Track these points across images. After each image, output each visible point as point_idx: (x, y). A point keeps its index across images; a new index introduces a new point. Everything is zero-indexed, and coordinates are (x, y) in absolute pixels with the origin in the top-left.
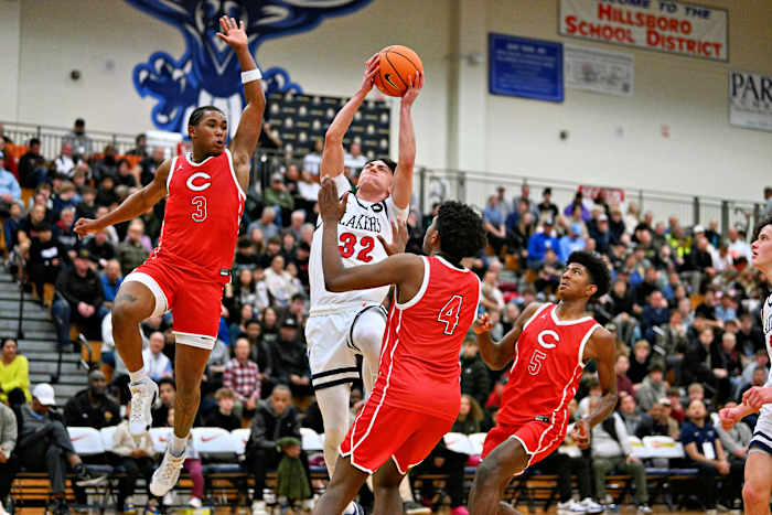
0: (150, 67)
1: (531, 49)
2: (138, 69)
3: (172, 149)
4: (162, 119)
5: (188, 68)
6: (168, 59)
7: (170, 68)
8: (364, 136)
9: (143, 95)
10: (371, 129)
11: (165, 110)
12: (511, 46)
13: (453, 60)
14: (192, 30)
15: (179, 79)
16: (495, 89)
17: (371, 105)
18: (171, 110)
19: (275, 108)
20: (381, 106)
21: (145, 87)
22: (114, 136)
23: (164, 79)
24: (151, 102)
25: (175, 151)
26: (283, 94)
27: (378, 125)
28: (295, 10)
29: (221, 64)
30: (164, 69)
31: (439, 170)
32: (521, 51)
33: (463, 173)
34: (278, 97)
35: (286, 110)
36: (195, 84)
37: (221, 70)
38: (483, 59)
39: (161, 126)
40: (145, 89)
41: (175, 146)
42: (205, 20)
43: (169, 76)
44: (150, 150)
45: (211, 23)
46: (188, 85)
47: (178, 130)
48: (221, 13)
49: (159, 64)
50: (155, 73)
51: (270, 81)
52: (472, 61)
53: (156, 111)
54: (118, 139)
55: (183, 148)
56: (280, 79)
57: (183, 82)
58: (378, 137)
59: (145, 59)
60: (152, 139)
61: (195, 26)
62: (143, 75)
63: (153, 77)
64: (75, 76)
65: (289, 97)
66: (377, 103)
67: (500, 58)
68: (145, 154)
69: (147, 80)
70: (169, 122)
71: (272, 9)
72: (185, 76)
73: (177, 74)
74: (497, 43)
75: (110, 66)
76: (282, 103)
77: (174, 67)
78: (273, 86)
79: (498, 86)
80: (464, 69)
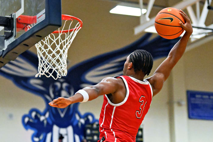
0: (29, 116)
1: (207, 97)
2: (24, 117)
4: (37, 140)
5: (47, 115)
6: (37, 112)
7: (39, 116)
9: (27, 129)
11: (37, 135)
12: (197, 96)
13: (170, 104)
14: (48, 97)
15: (43, 121)
16: (191, 117)
18: (40, 135)
19: (88, 131)
21: (28, 125)
23: (36, 121)
24: (31, 132)
26: (92, 124)
29: (62, 112)
30: (36, 116)
32: (202, 98)
34: (89, 126)
35: (94, 132)
36: (50, 122)
37: (62, 115)
38: (184, 103)
40: (28, 126)
42: (54, 93)
43: (38, 119)
45: (57, 94)
46: (48, 123)
48: (61, 89)
49: (34, 114)
50: (32, 118)
51: (86, 119)
52: (179, 104)
53: (34, 136)
56: (90, 118)
57: (45, 122)
59: (27, 112)
61: (49, 95)
62: (27, 120)
63: (31, 120)
65: (95, 126)
67: (193, 102)
69: (29, 122)
70: (40, 141)
72: (46, 119)
73: (42, 118)
74: (191, 95)
75: (11, 116)
76: (92, 129)
77: (41, 115)
78: (87, 121)
79: (193, 115)
80: (176, 108)
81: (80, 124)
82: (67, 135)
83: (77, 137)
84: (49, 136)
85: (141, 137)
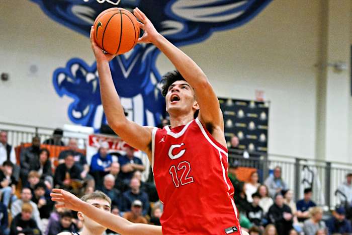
0: (67, 71)
2: (57, 73)
3: (84, 140)
4: (77, 115)
7: (84, 72)
8: (246, 131)
9: (61, 95)
10: (252, 125)
15: (92, 81)
17: (252, 105)
18: (84, 108)
20: (261, 106)
21: (63, 88)
22: (37, 128)
24: (68, 100)
25: (88, 142)
27: (258, 121)
28: (190, 24)
29: (126, 70)
30: (79, 72)
31: (311, 160)
33: (329, 164)
37: (126, 75)
39: (75, 121)
40: (63, 89)
41: (87, 137)
43: (84, 78)
44: (66, 141)
46: (99, 86)
47: (90, 124)
49: (75, 68)
50: (71, 76)
52: (337, 68)
53: (72, 108)
54: (40, 131)
55: (94, 139)
57: (95, 84)
58: (258, 132)
59: (63, 65)
60: (68, 131)
62: (61, 77)
63: (69, 79)
64: (5, 78)
66: (257, 103)
68: (62, 144)
69: (65, 81)
70: (83, 117)
71: (170, 24)
72: (97, 79)
73: (90, 77)
75: (34, 69)
77: (88, 72)
80: (331, 75)
81: (156, 92)
82: (132, 110)
83: (150, 116)
84: (100, 110)
85: (266, 123)
